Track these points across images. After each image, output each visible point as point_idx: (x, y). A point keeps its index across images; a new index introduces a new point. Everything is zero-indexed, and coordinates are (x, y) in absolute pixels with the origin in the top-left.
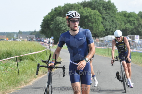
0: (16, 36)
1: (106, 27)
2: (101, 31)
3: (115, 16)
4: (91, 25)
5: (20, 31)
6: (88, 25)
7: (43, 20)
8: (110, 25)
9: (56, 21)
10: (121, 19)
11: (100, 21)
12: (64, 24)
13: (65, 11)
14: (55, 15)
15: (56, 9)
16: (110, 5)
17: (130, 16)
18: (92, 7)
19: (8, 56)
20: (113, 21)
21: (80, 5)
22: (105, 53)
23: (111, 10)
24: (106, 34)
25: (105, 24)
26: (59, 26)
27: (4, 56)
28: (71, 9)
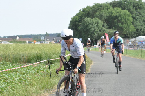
0: (43, 39)
1: (137, 28)
2: (132, 32)
4: (121, 26)
5: (47, 33)
6: (118, 26)
7: (71, 22)
8: (142, 26)
9: (85, 22)
11: (130, 21)
12: (92, 25)
13: (94, 11)
14: (83, 16)
15: (84, 10)
16: (141, 4)
18: (122, 7)
19: (38, 59)
20: (144, 21)
21: (109, 5)
22: (137, 54)
23: (142, 10)
24: (136, 35)
25: (136, 24)
26: (87, 27)
27: (34, 59)
28: (100, 10)
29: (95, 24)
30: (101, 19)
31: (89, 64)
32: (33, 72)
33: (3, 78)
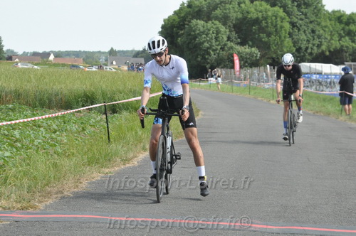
0: (104, 60)
1: (299, 45)
3: (319, 20)
4: (266, 39)
5: (112, 48)
6: (261, 41)
7: (163, 27)
8: (308, 41)
9: (191, 30)
10: (332, 29)
11: (285, 30)
12: (207, 35)
13: (211, 8)
14: (187, 17)
15: (190, 4)
17: (351, 21)
18: (268, 1)
19: (87, 102)
20: (313, 31)
23: (311, 8)
25: (298, 37)
26: (195, 40)
27: (78, 102)
28: (223, 5)
29: (213, 33)
30: (224, 24)
32: (75, 128)
33: (9, 139)
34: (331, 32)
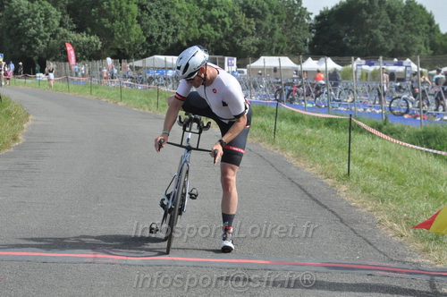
2: (136, 44)
3: (172, 1)
4: (109, 25)
8: (161, 28)
10: (188, 11)
11: (133, 15)
12: (33, 18)
17: (213, 4)
20: (167, 16)
22: (148, 101)
24: (148, 51)
25: (148, 23)
26: (18, 25)
29: (41, 16)
30: (55, 5)
31: (22, 122)
34: (189, 16)
